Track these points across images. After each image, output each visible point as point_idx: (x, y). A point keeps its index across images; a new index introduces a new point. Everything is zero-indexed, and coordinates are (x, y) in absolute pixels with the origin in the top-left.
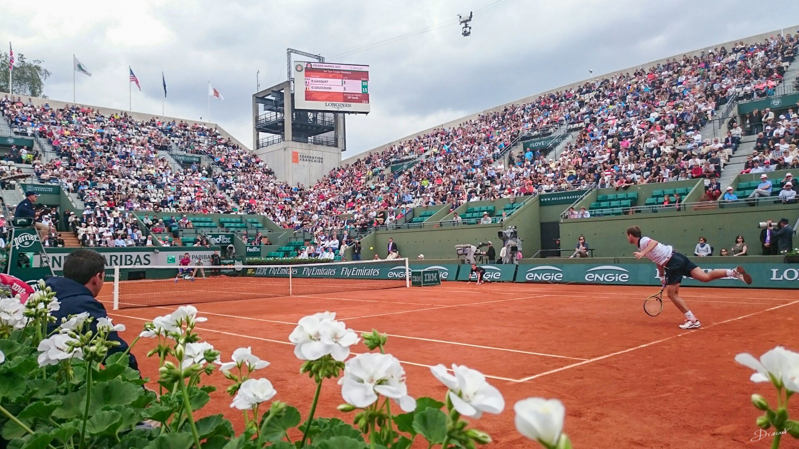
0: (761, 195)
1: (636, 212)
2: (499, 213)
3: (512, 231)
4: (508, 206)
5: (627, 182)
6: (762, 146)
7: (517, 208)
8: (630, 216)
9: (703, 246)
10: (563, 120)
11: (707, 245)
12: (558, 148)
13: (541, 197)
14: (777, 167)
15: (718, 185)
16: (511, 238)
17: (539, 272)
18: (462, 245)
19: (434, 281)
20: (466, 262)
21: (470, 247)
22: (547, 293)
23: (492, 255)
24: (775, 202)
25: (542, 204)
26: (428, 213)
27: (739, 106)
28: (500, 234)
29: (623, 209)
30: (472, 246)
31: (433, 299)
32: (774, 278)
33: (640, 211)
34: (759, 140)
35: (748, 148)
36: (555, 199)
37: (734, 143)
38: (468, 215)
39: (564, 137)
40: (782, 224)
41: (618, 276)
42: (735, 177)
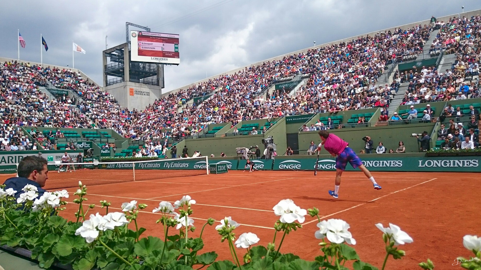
1: (343, 127)
2: (262, 128)
3: (270, 139)
4: (267, 123)
5: (337, 109)
6: (412, 89)
8: (339, 130)
9: (380, 147)
10: (298, 72)
11: (383, 147)
13: (287, 118)
14: (421, 101)
15: (387, 112)
16: (270, 143)
17: (287, 164)
19: (224, 171)
20: (243, 158)
21: (245, 149)
22: (293, 177)
23: (258, 153)
25: (287, 122)
26: (218, 128)
27: (399, 65)
28: (263, 141)
29: (335, 126)
32: (420, 166)
33: (344, 127)
34: (410, 86)
35: (404, 90)
36: (295, 119)
37: (397, 87)
38: (243, 129)
39: (299, 82)
40: (424, 134)
41: (333, 165)
42: (398, 107)
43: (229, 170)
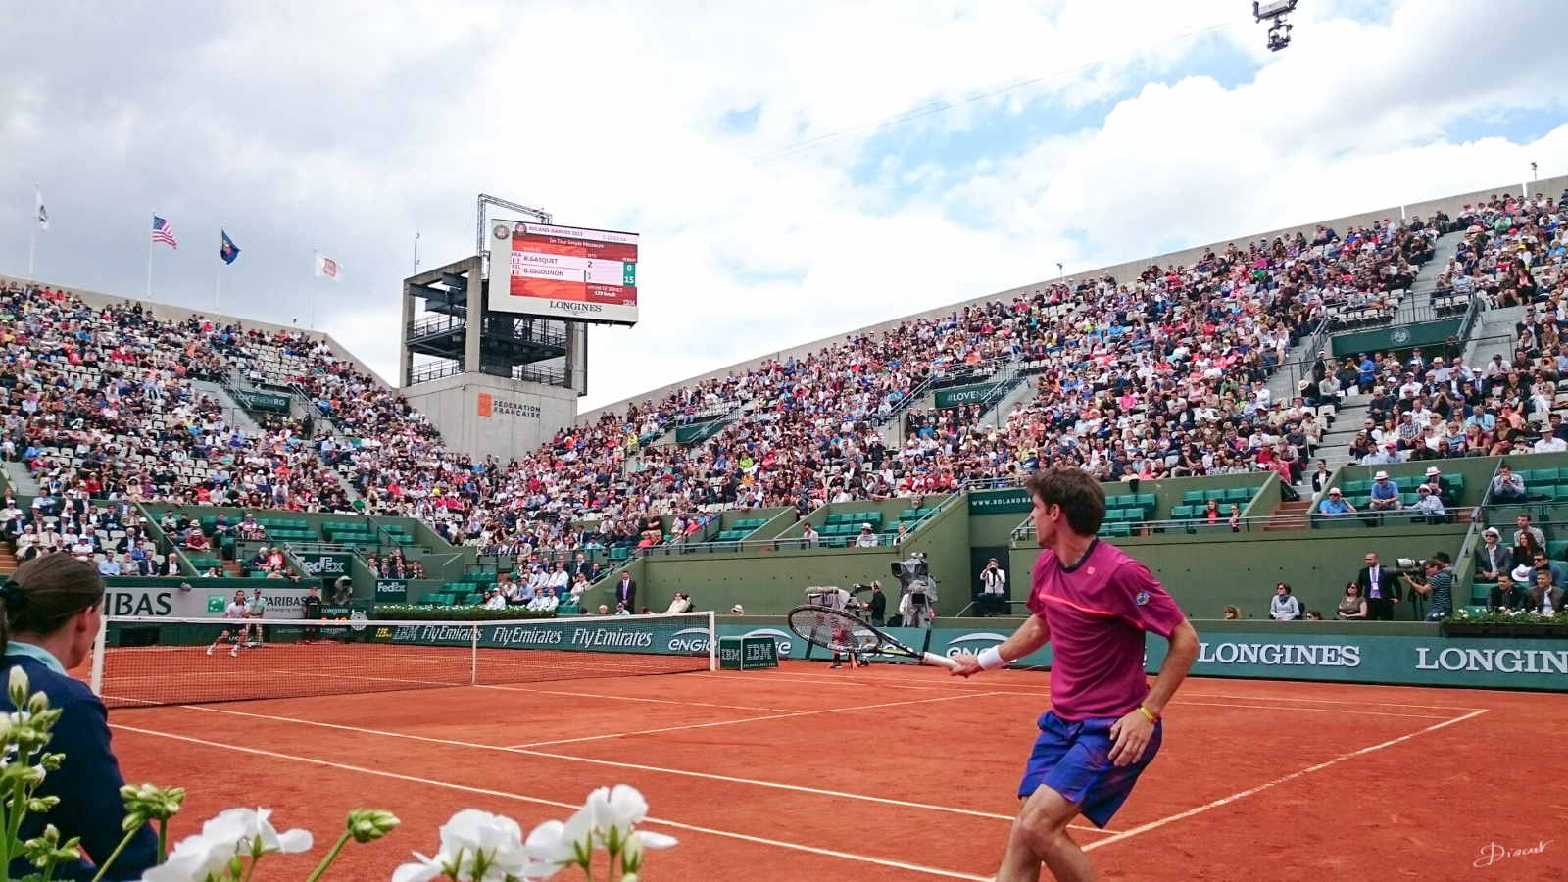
1: (1156, 531)
2: (892, 525)
3: (918, 562)
4: (909, 512)
6: (1382, 414)
7: (926, 519)
8: (1144, 538)
9: (1284, 600)
10: (1009, 353)
11: (1292, 599)
12: (1002, 405)
13: (973, 496)
14: (1413, 454)
16: (917, 577)
17: (969, 645)
19: (766, 660)
22: (996, 689)
23: (878, 607)
25: (974, 511)
26: (751, 522)
27: (1334, 340)
28: (896, 567)
29: (1131, 526)
32: (1422, 665)
33: (1162, 530)
34: (1375, 403)
36: (1000, 501)
38: (831, 529)
39: (1012, 385)
43: (784, 658)
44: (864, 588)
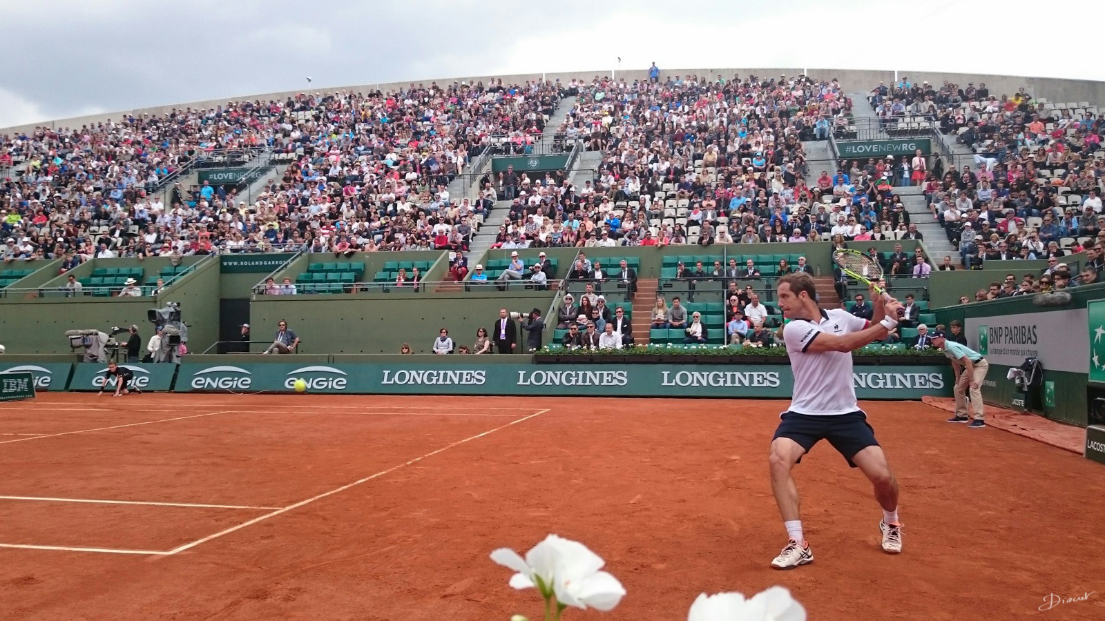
0: (511, 278)
1: (362, 290)
3: (172, 309)
4: (168, 269)
5: (351, 247)
6: (516, 215)
7: (183, 274)
8: (352, 295)
9: (443, 340)
10: (263, 145)
11: (449, 340)
13: (223, 258)
14: (531, 243)
15: (465, 260)
16: (171, 321)
17: (213, 375)
18: (80, 331)
19: (22, 393)
20: (87, 358)
21: (97, 334)
22: (225, 409)
23: (134, 348)
24: (526, 287)
25: (224, 270)
27: (494, 161)
28: (152, 314)
29: (344, 286)
30: (100, 333)
31: (17, 424)
33: (366, 290)
34: (513, 208)
35: (500, 217)
36: (246, 263)
37: (486, 208)
38: (95, 280)
39: (264, 171)
40: (534, 315)
41: (333, 381)
42: (484, 251)
44: (121, 330)
